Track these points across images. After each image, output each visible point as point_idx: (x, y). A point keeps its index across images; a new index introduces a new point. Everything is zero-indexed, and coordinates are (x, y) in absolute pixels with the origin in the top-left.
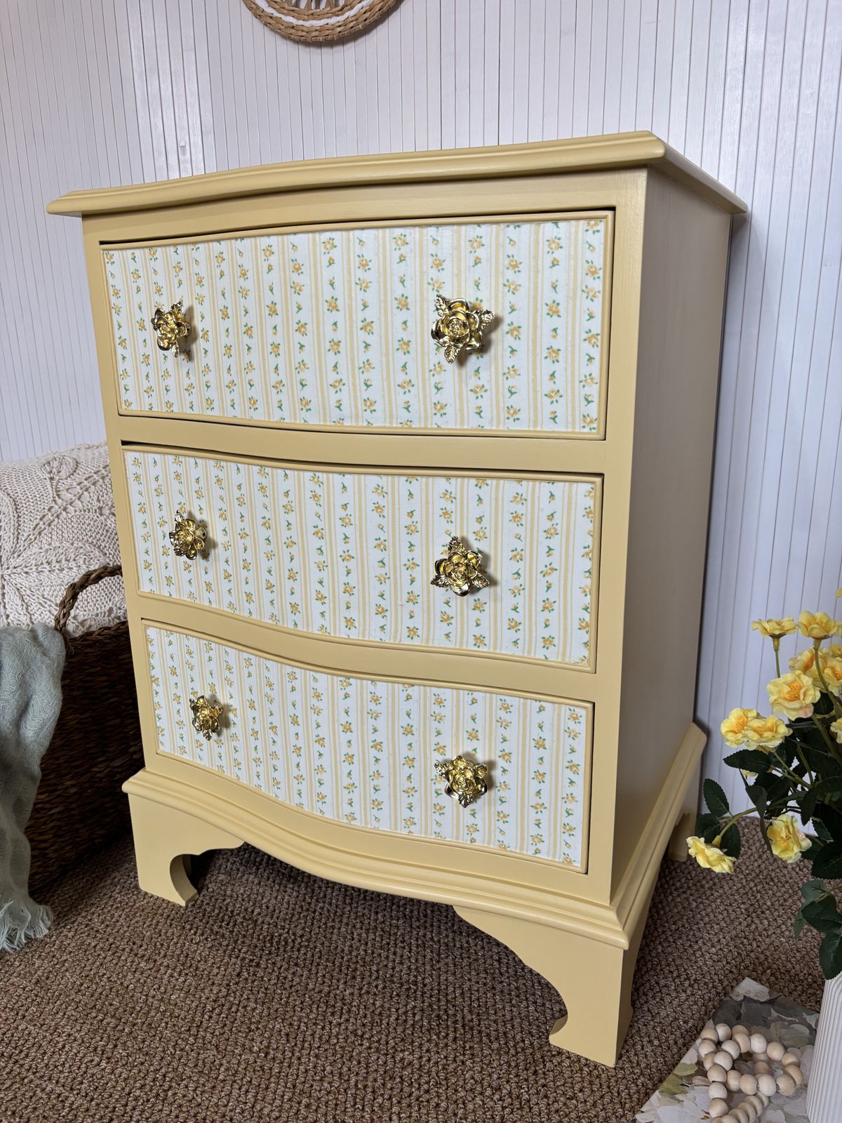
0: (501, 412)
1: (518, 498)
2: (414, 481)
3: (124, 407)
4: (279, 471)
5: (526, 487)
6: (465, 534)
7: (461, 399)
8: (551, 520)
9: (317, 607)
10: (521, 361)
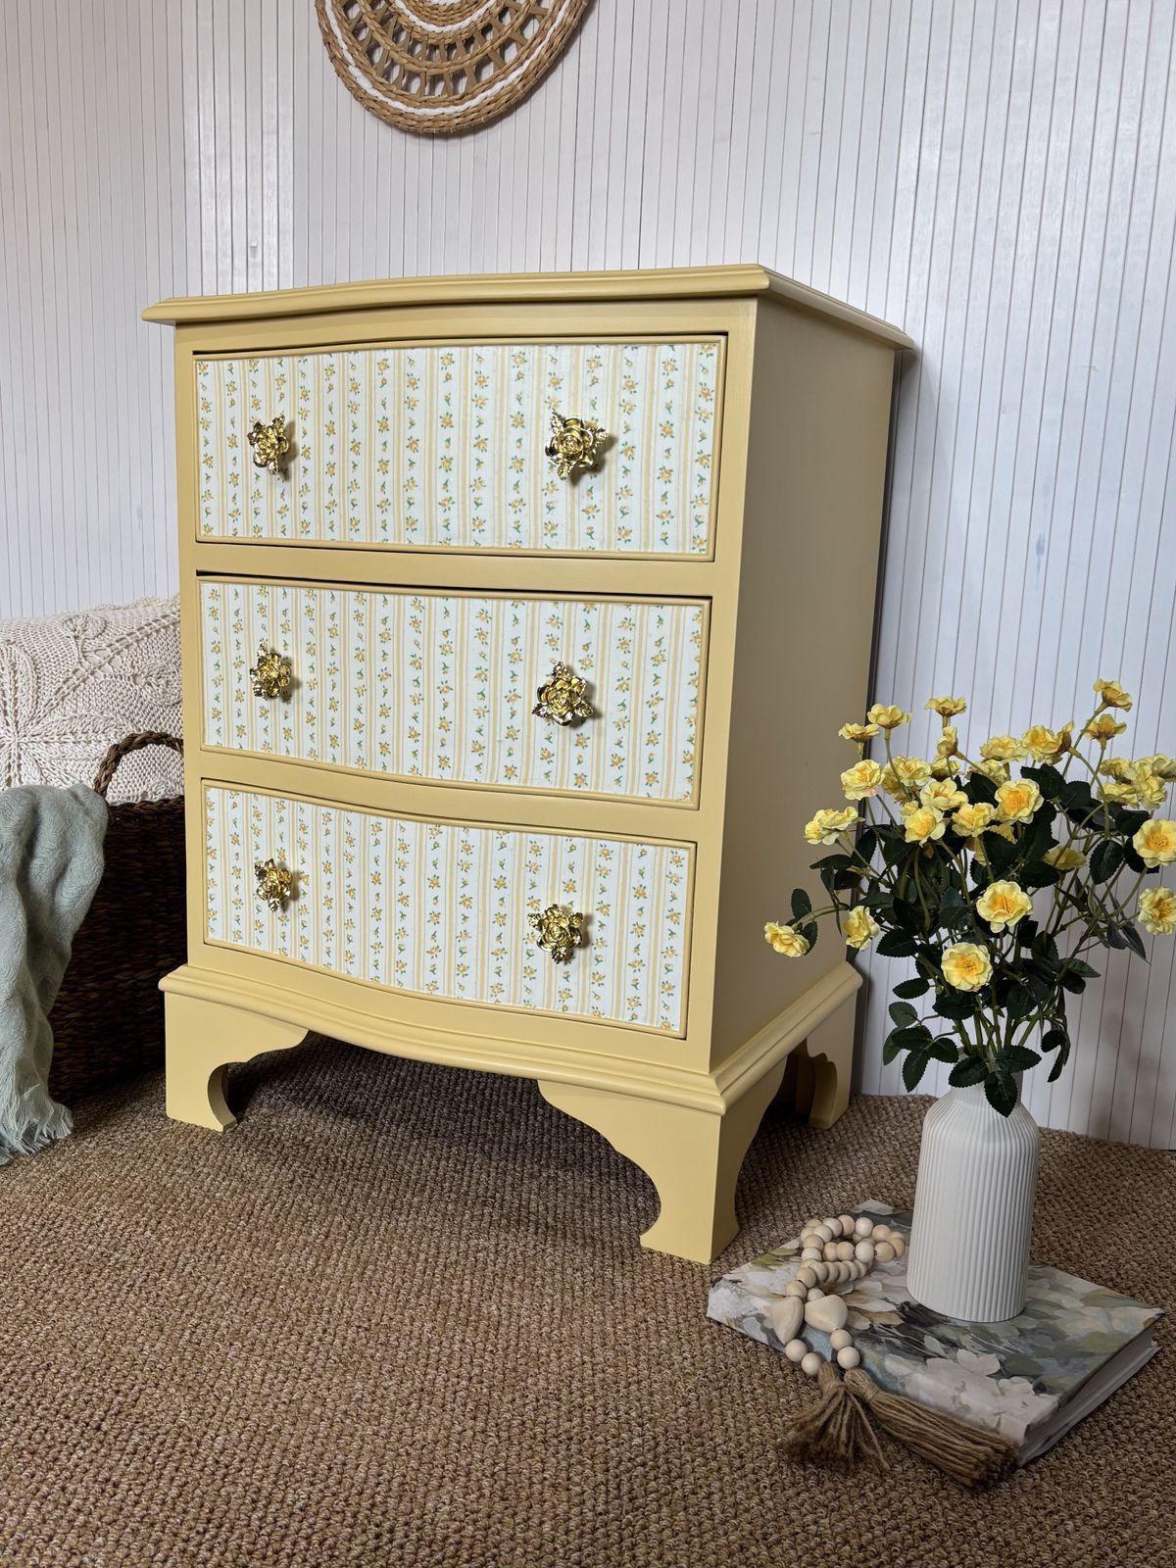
0: (613, 533)
1: (627, 623)
2: (520, 605)
3: (203, 532)
4: (378, 596)
5: (635, 612)
6: (570, 663)
7: (573, 519)
8: (659, 646)
9: (409, 745)
10: (635, 482)
